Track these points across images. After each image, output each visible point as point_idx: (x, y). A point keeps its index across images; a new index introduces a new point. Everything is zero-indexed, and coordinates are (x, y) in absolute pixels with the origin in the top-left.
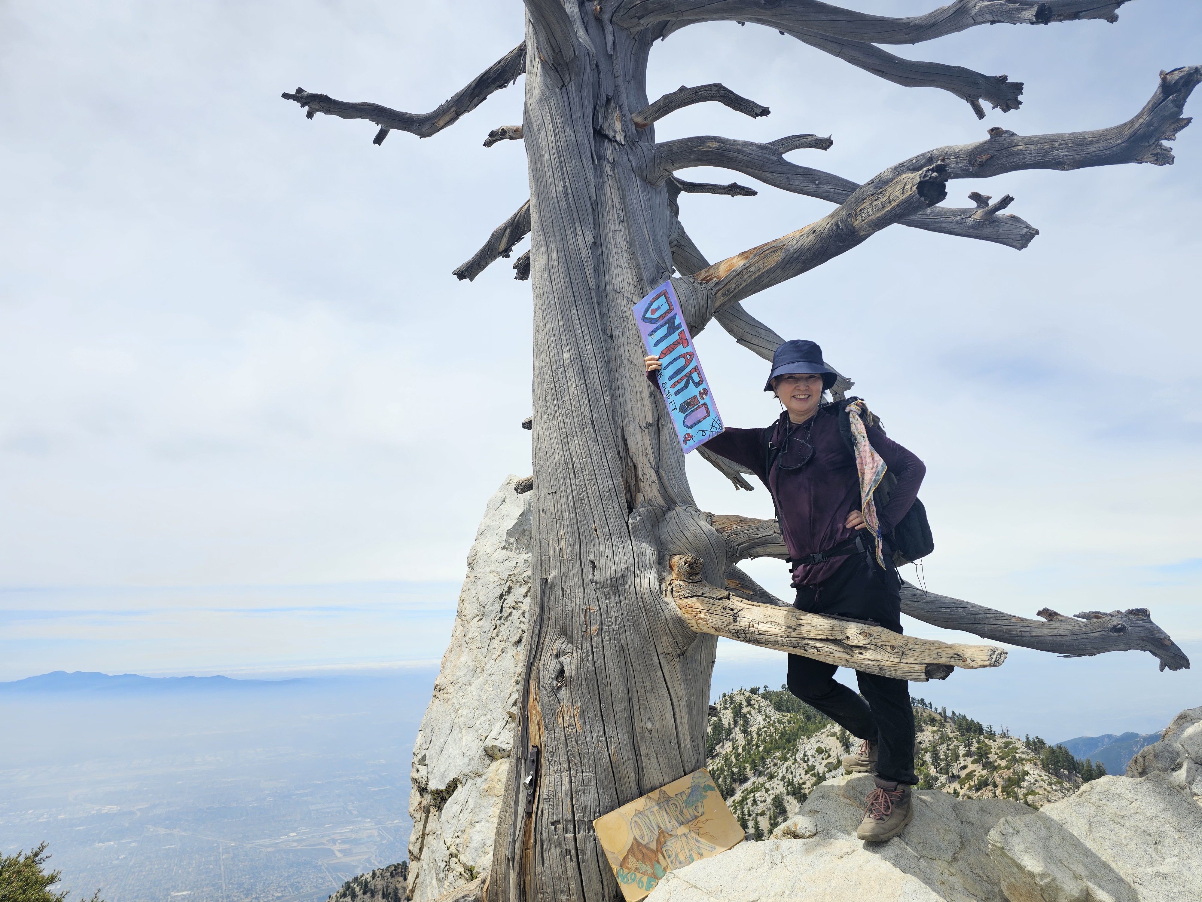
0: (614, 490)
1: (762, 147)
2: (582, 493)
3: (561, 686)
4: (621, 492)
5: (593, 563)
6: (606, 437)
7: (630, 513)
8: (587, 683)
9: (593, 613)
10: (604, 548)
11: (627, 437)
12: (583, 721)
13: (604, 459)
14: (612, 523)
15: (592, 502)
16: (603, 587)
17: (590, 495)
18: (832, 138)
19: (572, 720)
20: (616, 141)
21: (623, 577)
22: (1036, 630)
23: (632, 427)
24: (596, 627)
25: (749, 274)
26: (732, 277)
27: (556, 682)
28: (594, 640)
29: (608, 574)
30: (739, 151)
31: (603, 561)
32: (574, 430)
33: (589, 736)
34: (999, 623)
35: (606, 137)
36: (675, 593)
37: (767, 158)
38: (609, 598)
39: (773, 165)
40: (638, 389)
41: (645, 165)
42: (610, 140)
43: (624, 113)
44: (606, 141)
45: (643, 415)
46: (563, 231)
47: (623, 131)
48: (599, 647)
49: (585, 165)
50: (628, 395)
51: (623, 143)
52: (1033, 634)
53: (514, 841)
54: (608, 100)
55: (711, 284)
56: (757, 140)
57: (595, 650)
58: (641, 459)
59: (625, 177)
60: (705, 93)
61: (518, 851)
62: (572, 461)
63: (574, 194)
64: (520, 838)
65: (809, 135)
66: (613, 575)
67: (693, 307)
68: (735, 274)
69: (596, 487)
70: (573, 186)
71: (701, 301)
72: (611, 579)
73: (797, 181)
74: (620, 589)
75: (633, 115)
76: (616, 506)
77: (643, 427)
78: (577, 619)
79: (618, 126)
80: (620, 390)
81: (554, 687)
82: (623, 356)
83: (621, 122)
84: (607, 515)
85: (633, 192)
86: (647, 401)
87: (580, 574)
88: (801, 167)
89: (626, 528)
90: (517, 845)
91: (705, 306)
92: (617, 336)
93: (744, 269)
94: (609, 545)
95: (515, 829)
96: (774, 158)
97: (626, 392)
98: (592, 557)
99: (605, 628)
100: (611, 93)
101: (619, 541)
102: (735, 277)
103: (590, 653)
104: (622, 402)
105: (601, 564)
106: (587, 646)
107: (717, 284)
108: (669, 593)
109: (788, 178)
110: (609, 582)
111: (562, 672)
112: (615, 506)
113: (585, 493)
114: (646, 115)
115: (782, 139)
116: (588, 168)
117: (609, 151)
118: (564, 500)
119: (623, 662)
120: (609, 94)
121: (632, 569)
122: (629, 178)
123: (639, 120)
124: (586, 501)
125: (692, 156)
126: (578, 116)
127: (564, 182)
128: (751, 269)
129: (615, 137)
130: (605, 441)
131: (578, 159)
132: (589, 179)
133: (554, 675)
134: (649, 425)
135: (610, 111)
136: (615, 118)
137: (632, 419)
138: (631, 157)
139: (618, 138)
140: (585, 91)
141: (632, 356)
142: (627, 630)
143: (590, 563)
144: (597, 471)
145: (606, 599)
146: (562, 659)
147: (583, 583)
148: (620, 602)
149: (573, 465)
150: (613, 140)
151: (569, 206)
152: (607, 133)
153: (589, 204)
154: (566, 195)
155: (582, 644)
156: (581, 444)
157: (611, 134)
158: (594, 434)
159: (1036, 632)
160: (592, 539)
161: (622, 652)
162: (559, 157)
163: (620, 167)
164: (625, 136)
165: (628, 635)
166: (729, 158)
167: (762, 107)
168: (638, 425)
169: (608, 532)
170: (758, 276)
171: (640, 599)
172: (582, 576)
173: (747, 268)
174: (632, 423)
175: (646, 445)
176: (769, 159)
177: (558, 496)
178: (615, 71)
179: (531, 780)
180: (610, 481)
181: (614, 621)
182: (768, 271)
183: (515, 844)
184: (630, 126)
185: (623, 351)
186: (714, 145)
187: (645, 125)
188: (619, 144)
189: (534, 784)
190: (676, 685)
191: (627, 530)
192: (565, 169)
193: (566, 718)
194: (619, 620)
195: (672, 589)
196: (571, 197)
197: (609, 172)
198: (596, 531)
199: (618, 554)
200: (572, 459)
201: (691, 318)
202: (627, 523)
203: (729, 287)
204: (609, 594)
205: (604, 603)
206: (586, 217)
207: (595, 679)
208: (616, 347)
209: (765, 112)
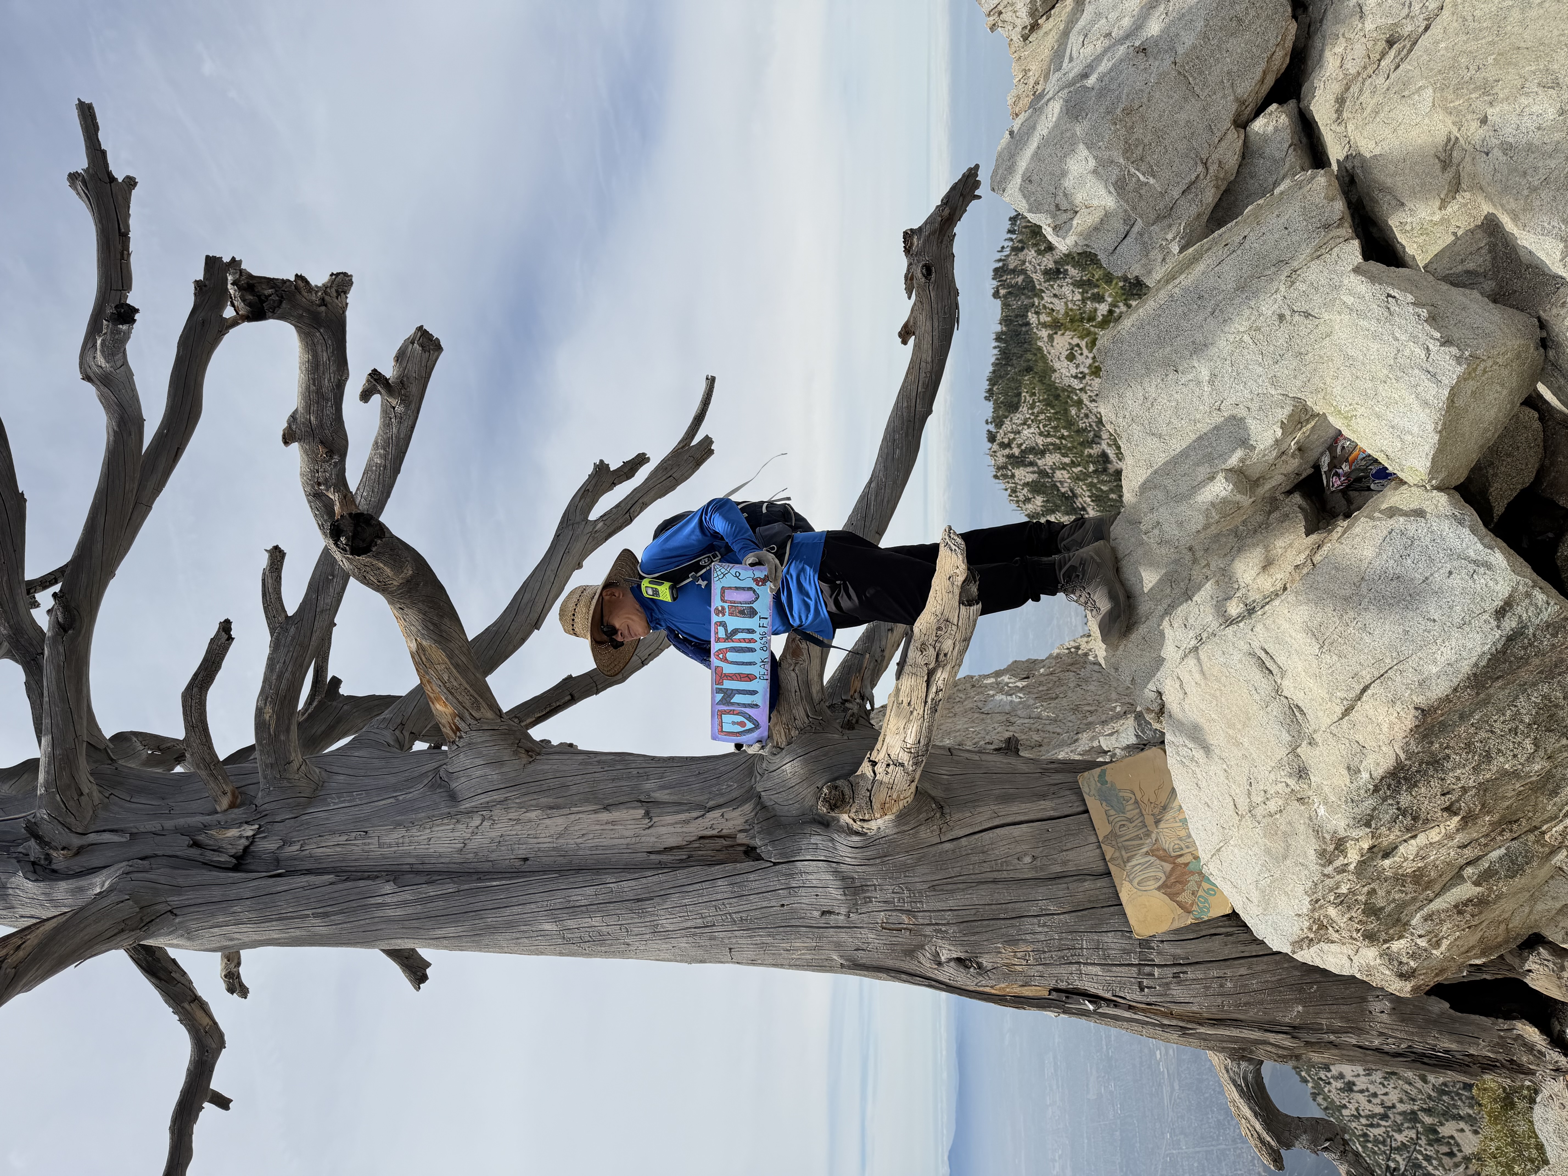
0: (731, 878)
1: (276, 646)
2: (732, 918)
3: (977, 963)
4: (735, 869)
5: (824, 913)
6: (661, 883)
7: (763, 859)
8: (974, 934)
9: (887, 919)
10: (805, 899)
11: (661, 847)
12: (1020, 943)
13: (690, 888)
14: (774, 884)
15: (746, 907)
16: (856, 904)
17: (736, 909)
18: (269, 547)
19: (1019, 955)
20: (254, 835)
21: (843, 879)
22: (924, 356)
23: (648, 839)
24: (905, 918)
25: (452, 680)
26: (455, 700)
27: (972, 970)
28: (921, 921)
29: (839, 897)
30: (280, 677)
31: (823, 901)
32: (648, 924)
33: (1038, 937)
34: (914, 394)
35: (246, 849)
36: (867, 817)
37: (292, 640)
38: (869, 898)
39: (302, 631)
40: (598, 827)
41: (290, 800)
42: (252, 843)
43: (215, 823)
44: (252, 848)
45: (632, 822)
46: (376, 920)
47: (240, 827)
48: (930, 916)
49: (286, 888)
50: (606, 842)
51: (257, 826)
52: (929, 359)
53: (1162, 1026)
54: (196, 844)
55: (462, 725)
56: (266, 651)
57: (934, 921)
58: (691, 830)
59: (306, 829)
60: (195, 715)
61: (1174, 1023)
62: (690, 928)
63: (325, 904)
64: (1159, 1019)
65: (263, 580)
66: (841, 891)
67: (492, 748)
68: (450, 697)
69: (726, 901)
70: (314, 905)
71: (484, 739)
72: (845, 895)
73: (325, 601)
74: (859, 884)
75: (219, 809)
76: (752, 877)
77: (650, 824)
78: (894, 939)
79: (233, 833)
80: (598, 852)
81: (978, 973)
82: (552, 845)
83: (227, 828)
84: (764, 890)
85: (327, 819)
86: (615, 815)
87: (839, 930)
88: (307, 595)
89: (780, 866)
90: (1166, 1022)
91: (492, 732)
92: (524, 852)
93: (445, 686)
94: (802, 892)
95: (1147, 1023)
96: (292, 630)
97: (601, 844)
98: (816, 914)
99: (907, 906)
100: (187, 840)
101: (798, 877)
102: (455, 698)
103: (937, 927)
104: (614, 851)
105: (826, 903)
106: (928, 930)
107: (462, 718)
108: (865, 825)
109: (322, 611)
110: (849, 898)
111: (959, 960)
112: (752, 879)
113: (734, 916)
114: (219, 793)
115: (267, 617)
116: (290, 884)
117: (267, 845)
118: (741, 941)
119: (950, 887)
120: (187, 843)
121: (834, 865)
122: (307, 823)
123: (225, 802)
124: (744, 915)
125: (283, 738)
126: (216, 893)
127: (307, 916)
128: (446, 678)
129: (247, 837)
130: (667, 885)
131: (276, 897)
132: (306, 884)
133: (963, 970)
134: (647, 814)
135: (211, 842)
136: (221, 837)
137: (638, 839)
138: (278, 819)
139: (250, 833)
140: (181, 881)
141: (552, 832)
142: (909, 880)
143: (824, 917)
144: (705, 899)
145: (871, 902)
146: (943, 959)
147: (849, 928)
148: (874, 885)
149: (695, 928)
150: (252, 839)
151: (341, 912)
152: (241, 847)
153: (341, 886)
154: (326, 915)
155: (925, 936)
156: (668, 917)
157: (244, 842)
158: (657, 900)
159: (928, 356)
160: (794, 911)
161: (936, 888)
162: (272, 920)
163: (290, 835)
164: (247, 823)
165: (917, 879)
166: (288, 690)
167: (218, 632)
168: (647, 831)
169: (785, 891)
170: (455, 668)
171: (872, 862)
172: (840, 927)
173: (444, 684)
174: (643, 839)
175: (673, 821)
176: (293, 638)
177: (736, 946)
178: (154, 829)
179: (1089, 1001)
180: (720, 883)
181: (898, 895)
182: (450, 657)
183: (1165, 1025)
184: (233, 816)
185: (545, 845)
186: (269, 710)
187: (233, 794)
188: (259, 831)
189: (1095, 999)
190: (979, 819)
191: (783, 865)
192: (289, 915)
193: (1016, 961)
194: (897, 889)
195: (861, 820)
196: (329, 909)
197: (296, 847)
198: (783, 905)
199: (814, 882)
200: (687, 928)
201: (506, 751)
202: (775, 864)
203: (468, 704)
204: (865, 898)
205: (874, 905)
206: (358, 890)
207: (969, 924)
208: (541, 854)
209: (226, 627)
